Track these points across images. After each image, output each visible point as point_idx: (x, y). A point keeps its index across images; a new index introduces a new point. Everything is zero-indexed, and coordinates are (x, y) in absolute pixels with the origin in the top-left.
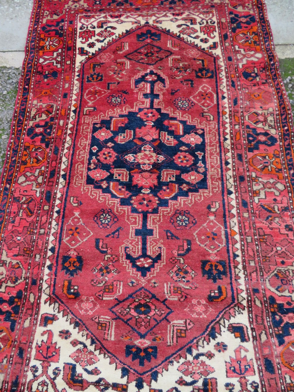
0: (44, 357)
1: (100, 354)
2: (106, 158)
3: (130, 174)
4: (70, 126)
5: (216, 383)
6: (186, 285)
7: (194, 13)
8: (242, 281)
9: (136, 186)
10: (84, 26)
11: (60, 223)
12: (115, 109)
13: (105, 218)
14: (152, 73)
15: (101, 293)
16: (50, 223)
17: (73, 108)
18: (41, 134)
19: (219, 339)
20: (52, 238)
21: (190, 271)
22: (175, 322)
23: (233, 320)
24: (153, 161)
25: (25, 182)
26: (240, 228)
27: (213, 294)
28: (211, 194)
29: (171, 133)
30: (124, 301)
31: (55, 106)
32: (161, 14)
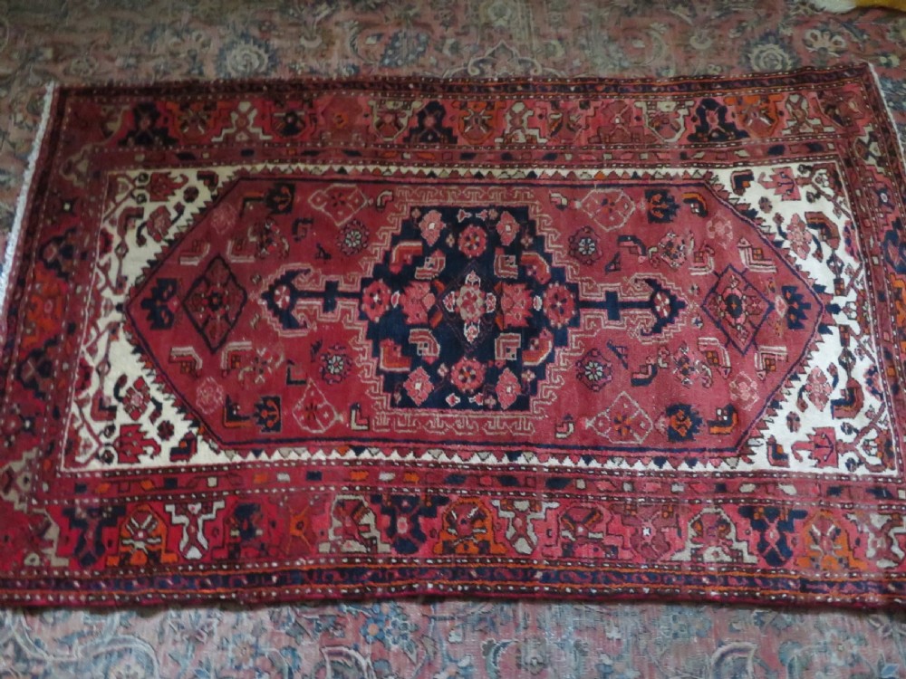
0: (832, 451)
1: (808, 365)
2: (474, 377)
3: (505, 331)
4: (395, 456)
5: (810, 213)
6: (689, 245)
7: (109, 210)
8: (672, 172)
9: (528, 320)
10: (101, 452)
11: (610, 453)
12: (359, 366)
13: (594, 371)
14: (269, 296)
15: (722, 370)
16: (611, 472)
17: (351, 455)
18: (413, 520)
19: (755, 206)
20: (639, 466)
21: (667, 239)
22: (744, 261)
23: (728, 188)
24: (478, 292)
25: (528, 538)
26: (591, 167)
27: (697, 211)
28: (537, 202)
29: (418, 260)
30: (726, 334)
31: (340, 497)
32: (97, 276)
